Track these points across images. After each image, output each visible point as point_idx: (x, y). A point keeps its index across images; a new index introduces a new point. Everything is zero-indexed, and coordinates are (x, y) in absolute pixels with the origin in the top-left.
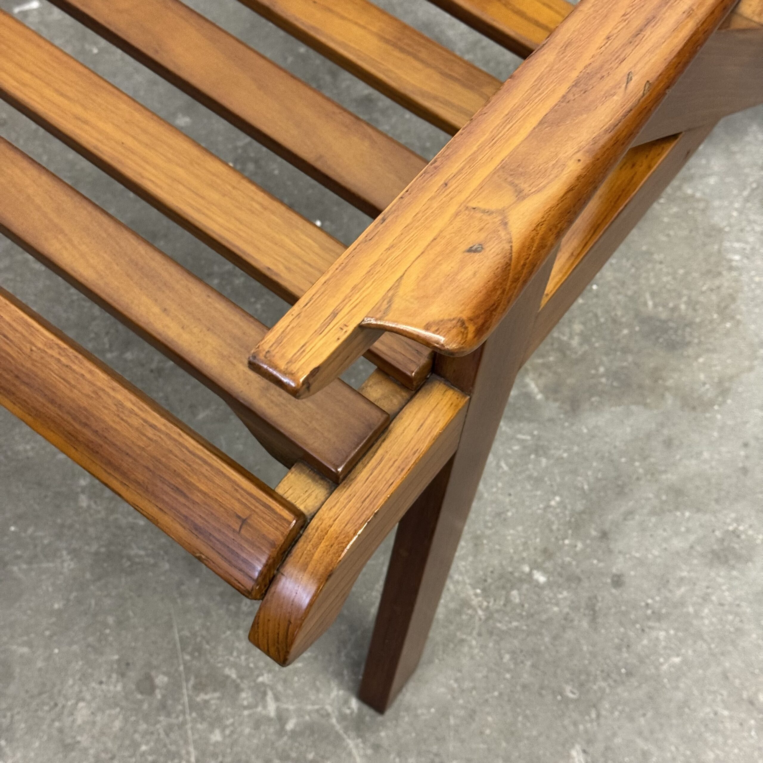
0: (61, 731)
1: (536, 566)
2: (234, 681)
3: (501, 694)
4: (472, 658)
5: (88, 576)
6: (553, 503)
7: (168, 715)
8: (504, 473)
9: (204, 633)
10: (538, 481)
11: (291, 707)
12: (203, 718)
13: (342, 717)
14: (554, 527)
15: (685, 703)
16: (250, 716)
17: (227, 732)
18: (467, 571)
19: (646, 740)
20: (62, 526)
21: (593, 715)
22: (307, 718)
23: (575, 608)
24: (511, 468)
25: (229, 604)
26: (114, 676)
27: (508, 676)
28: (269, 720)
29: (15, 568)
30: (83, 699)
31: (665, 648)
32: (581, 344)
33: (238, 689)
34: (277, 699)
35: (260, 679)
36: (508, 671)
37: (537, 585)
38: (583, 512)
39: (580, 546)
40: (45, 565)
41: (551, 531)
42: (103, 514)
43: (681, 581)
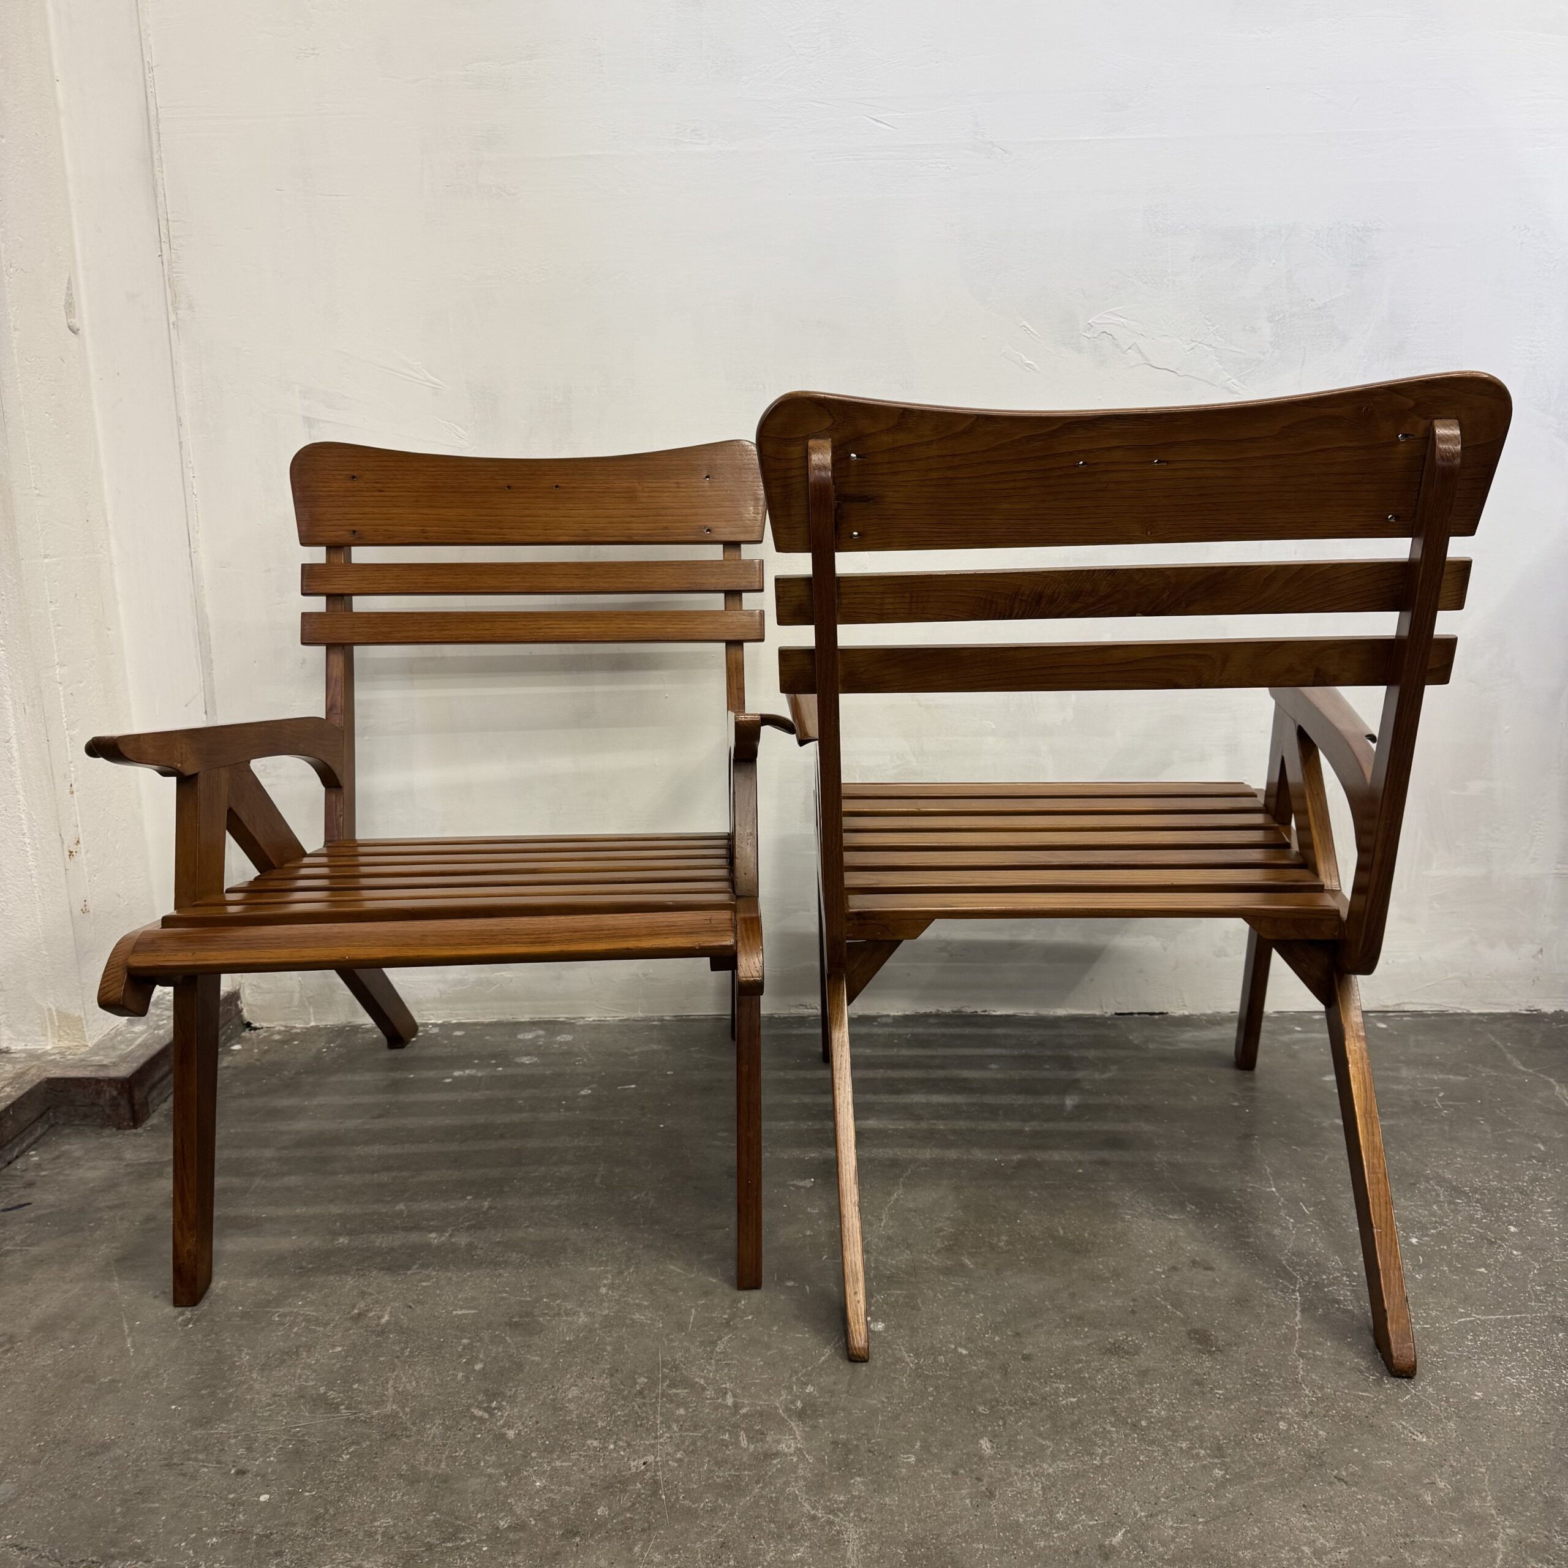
0: (553, 1400)
1: (960, 1345)
2: (701, 1385)
3: (923, 1407)
4: (902, 1387)
5: (597, 1326)
6: (977, 1316)
7: (644, 1398)
8: (940, 1299)
9: (683, 1360)
10: (966, 1305)
11: (746, 1402)
12: (672, 1402)
13: (787, 1410)
14: (977, 1328)
15: (1079, 1422)
16: (710, 1403)
17: (690, 1410)
20: (584, 1301)
21: (1001, 1423)
22: (759, 1408)
23: (990, 1368)
24: (945, 1297)
25: (706, 1347)
26: (604, 1375)
27: (931, 1398)
28: (727, 1407)
29: (541, 1319)
30: (576, 1386)
31: (1065, 1392)
33: (704, 1389)
34: (734, 1396)
35: (724, 1385)
36: (933, 1395)
37: (960, 1355)
38: (1002, 1322)
39: (997, 1338)
40: (564, 1318)
41: (975, 1329)
42: (617, 1297)
43: (1080, 1361)
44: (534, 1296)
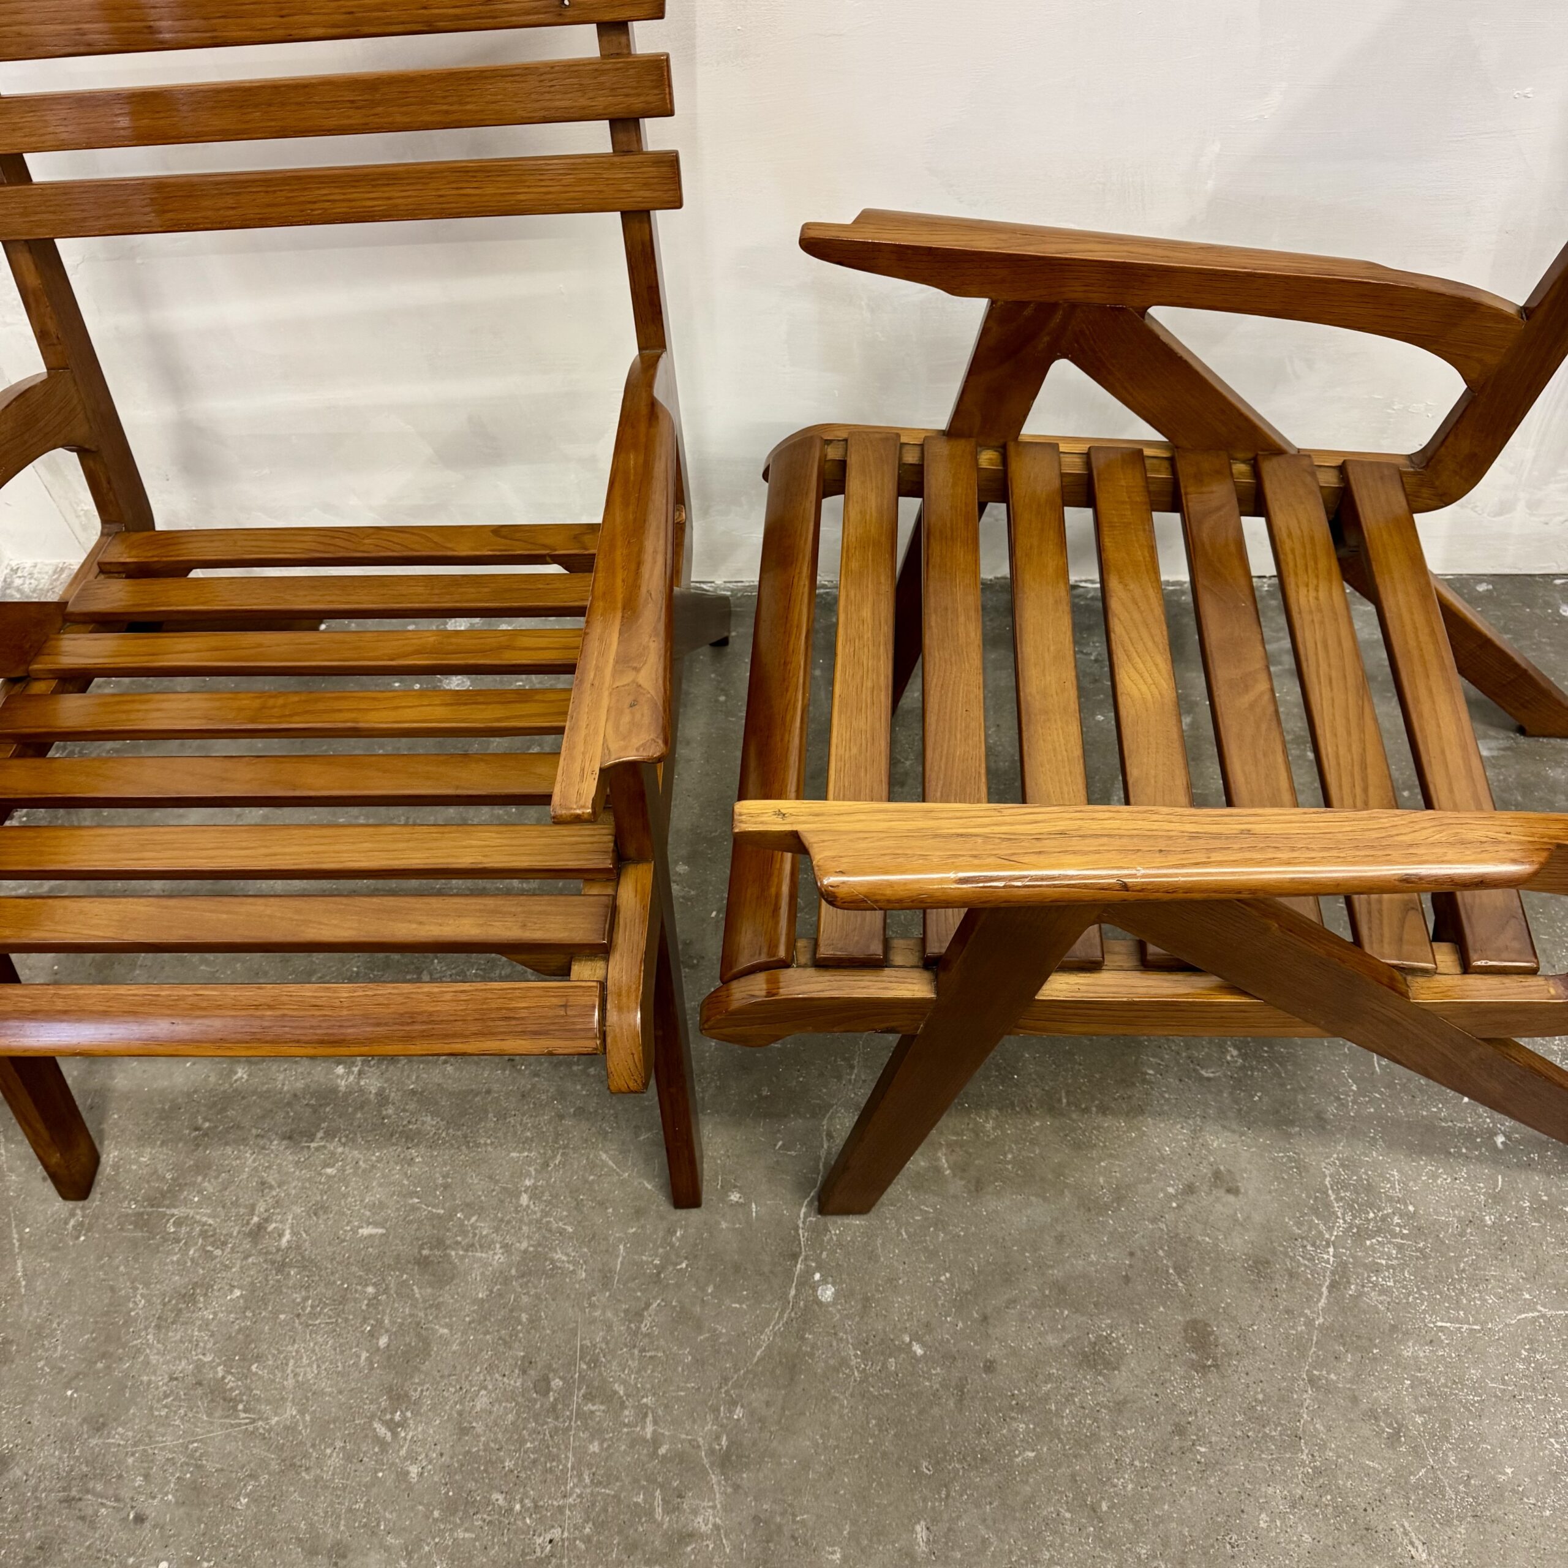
0: (460, 1413)
1: (916, 1338)
2: (621, 1397)
3: (861, 1457)
4: (841, 1417)
5: (513, 1272)
6: (943, 1278)
7: (557, 1418)
8: (903, 1240)
9: (604, 1346)
10: (932, 1255)
11: (667, 1433)
12: (586, 1427)
13: (711, 1452)
14: (940, 1302)
15: (1031, 1499)
16: (628, 1433)
17: (605, 1446)
18: (852, 1331)
19: (987, 1527)
20: (502, 1220)
21: (943, 1494)
22: (679, 1446)
23: (944, 1385)
24: (909, 1237)
25: (630, 1322)
26: (517, 1371)
27: (871, 1441)
28: (646, 1441)
29: (453, 1253)
30: (485, 1388)
31: (1022, 1441)
32: (994, 1129)
33: (623, 1406)
34: (655, 1422)
35: (645, 1400)
36: (873, 1436)
37: (914, 1355)
38: (967, 1293)
39: (960, 1325)
40: (479, 1254)
41: (936, 1305)
42: (538, 1215)
43: (1049, 1378)
44: (447, 1205)
